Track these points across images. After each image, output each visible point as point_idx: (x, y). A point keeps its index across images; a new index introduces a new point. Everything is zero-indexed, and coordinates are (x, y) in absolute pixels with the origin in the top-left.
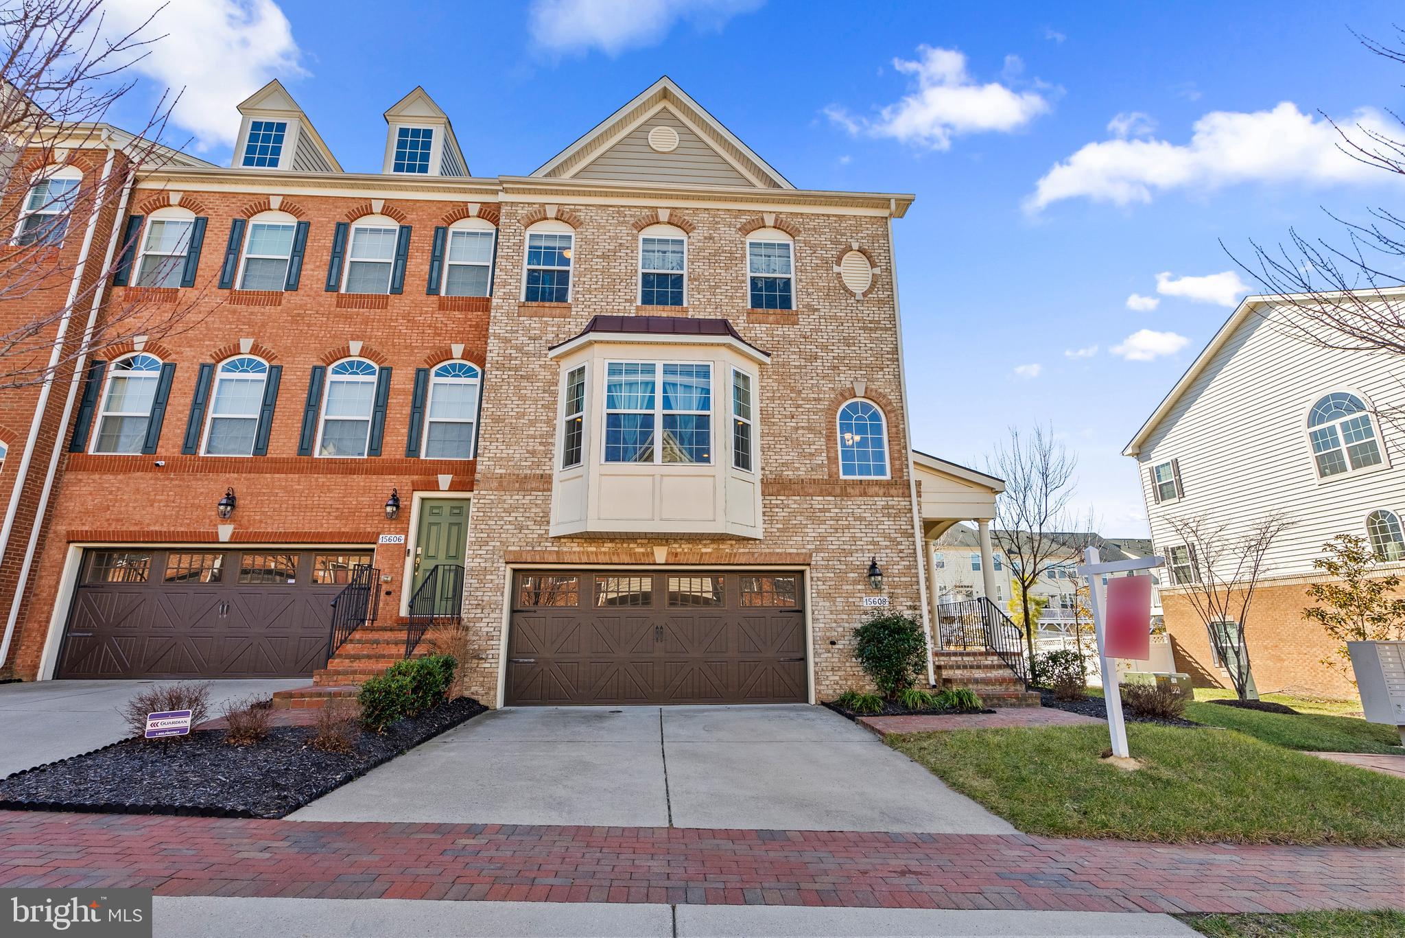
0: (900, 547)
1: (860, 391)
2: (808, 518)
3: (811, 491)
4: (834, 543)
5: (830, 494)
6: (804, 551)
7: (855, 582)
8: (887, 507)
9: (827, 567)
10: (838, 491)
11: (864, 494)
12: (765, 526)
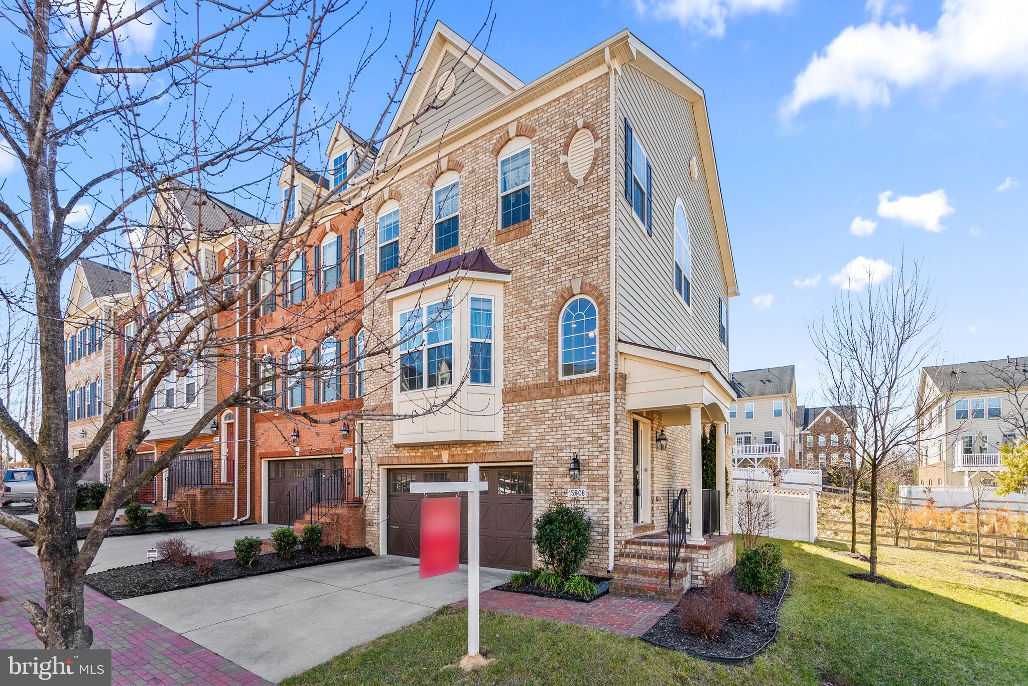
0: (601, 442)
1: (576, 290)
2: (533, 420)
3: (535, 395)
4: (550, 441)
5: (548, 397)
6: (529, 449)
7: (564, 476)
8: (591, 404)
9: (543, 463)
10: (554, 393)
11: (574, 393)
12: (505, 429)
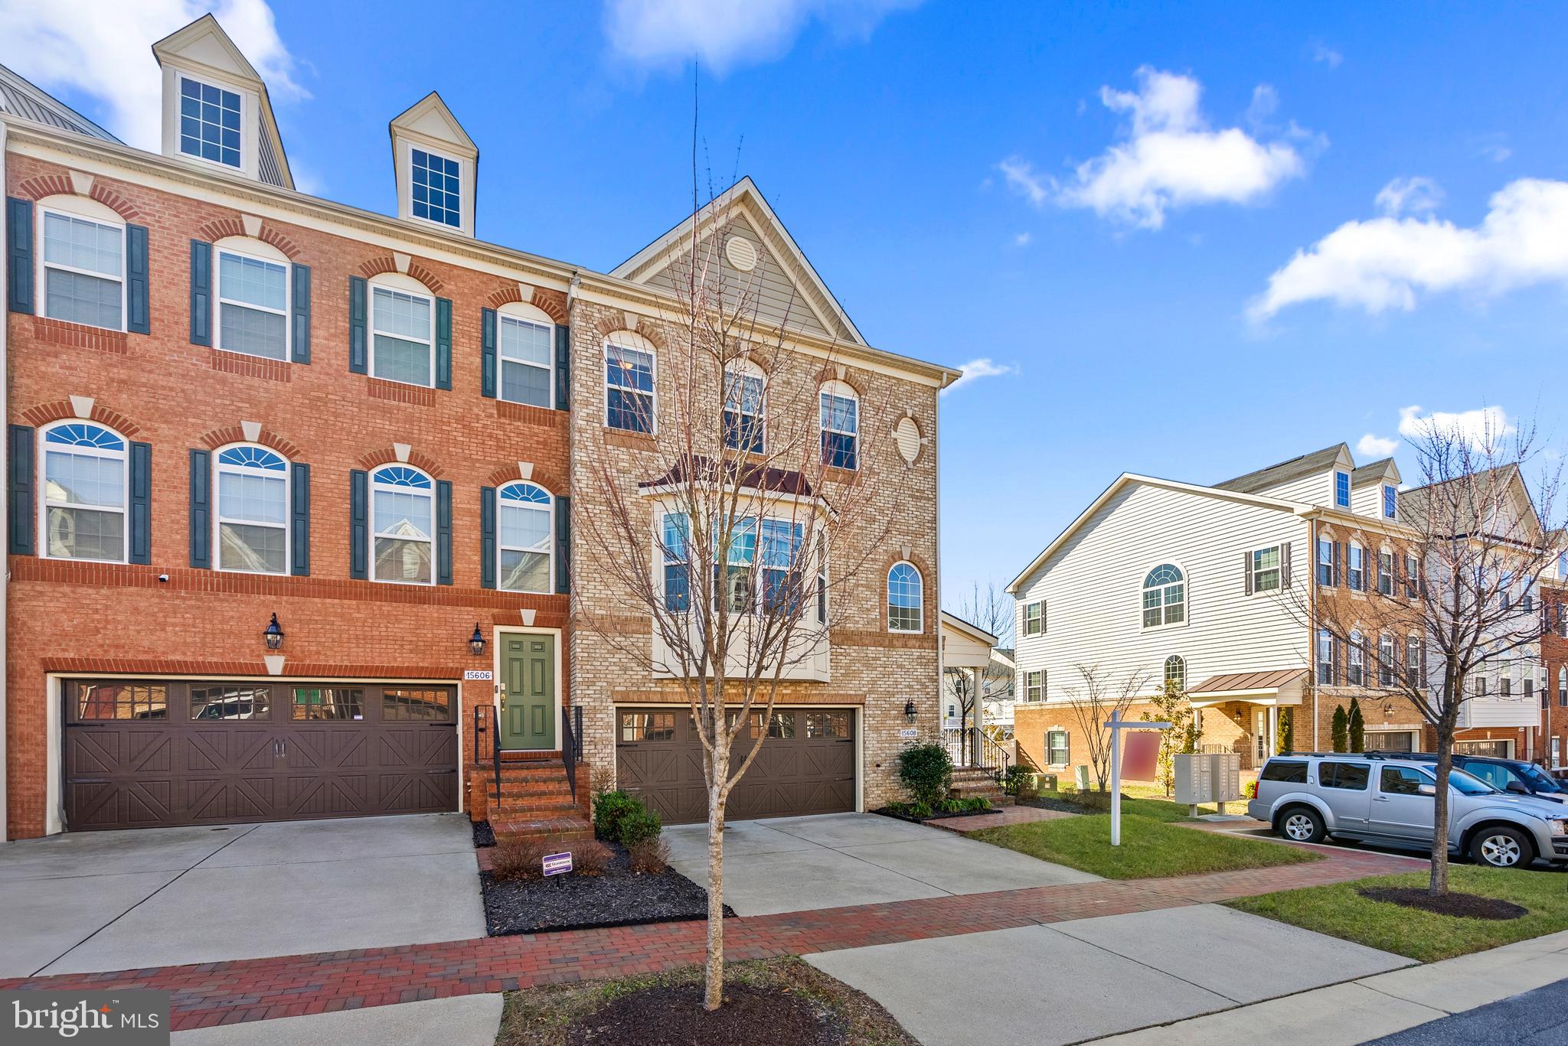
0: (927, 690)
1: (906, 556)
2: (864, 665)
3: (867, 642)
4: (882, 686)
5: (881, 646)
6: (860, 692)
7: (895, 718)
8: (920, 657)
9: (876, 706)
10: (887, 643)
11: (905, 646)
12: (832, 671)
